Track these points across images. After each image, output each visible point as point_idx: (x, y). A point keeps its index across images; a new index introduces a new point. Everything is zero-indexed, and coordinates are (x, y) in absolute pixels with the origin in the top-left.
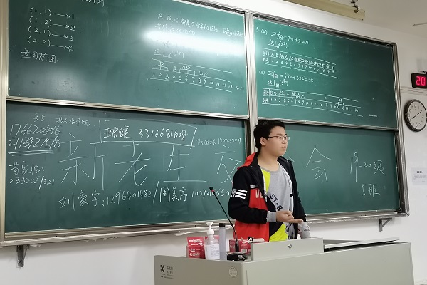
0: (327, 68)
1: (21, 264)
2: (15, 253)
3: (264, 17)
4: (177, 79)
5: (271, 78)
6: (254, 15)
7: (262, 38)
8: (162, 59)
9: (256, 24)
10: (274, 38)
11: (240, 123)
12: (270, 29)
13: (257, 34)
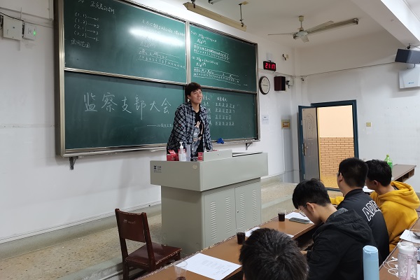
0: (224, 56)
1: (72, 168)
2: (69, 162)
3: (195, 25)
4: (152, 60)
5: (198, 61)
6: (190, 23)
7: (194, 38)
8: (144, 48)
9: (191, 29)
10: (200, 38)
11: (182, 87)
12: (198, 32)
13: (191, 35)
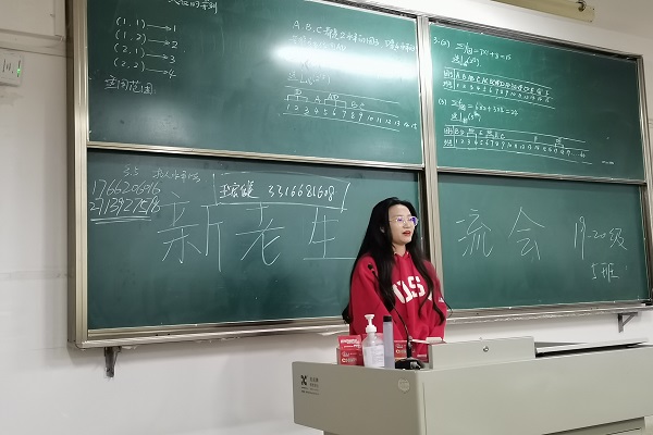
0: (538, 94)
1: (110, 372)
2: (103, 358)
3: (445, 22)
4: (321, 114)
5: (456, 109)
6: (431, 20)
7: (443, 54)
8: (299, 86)
9: (433, 32)
10: (460, 52)
11: (411, 175)
12: (454, 39)
13: (435, 47)
